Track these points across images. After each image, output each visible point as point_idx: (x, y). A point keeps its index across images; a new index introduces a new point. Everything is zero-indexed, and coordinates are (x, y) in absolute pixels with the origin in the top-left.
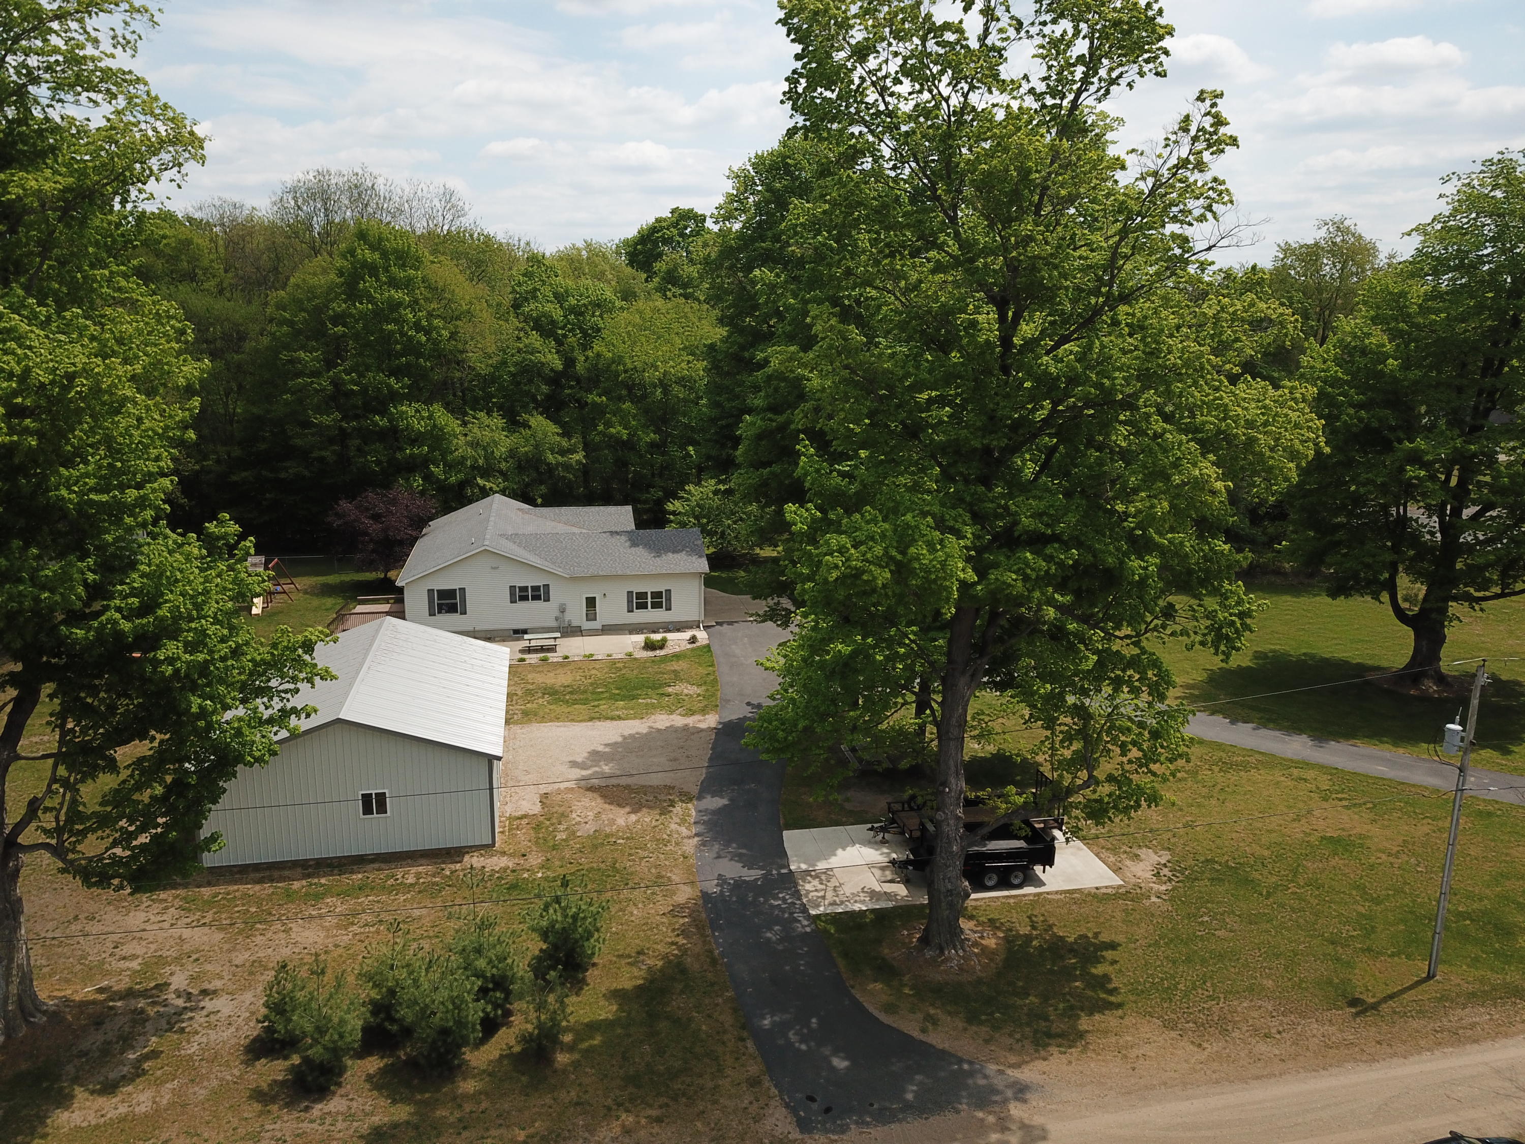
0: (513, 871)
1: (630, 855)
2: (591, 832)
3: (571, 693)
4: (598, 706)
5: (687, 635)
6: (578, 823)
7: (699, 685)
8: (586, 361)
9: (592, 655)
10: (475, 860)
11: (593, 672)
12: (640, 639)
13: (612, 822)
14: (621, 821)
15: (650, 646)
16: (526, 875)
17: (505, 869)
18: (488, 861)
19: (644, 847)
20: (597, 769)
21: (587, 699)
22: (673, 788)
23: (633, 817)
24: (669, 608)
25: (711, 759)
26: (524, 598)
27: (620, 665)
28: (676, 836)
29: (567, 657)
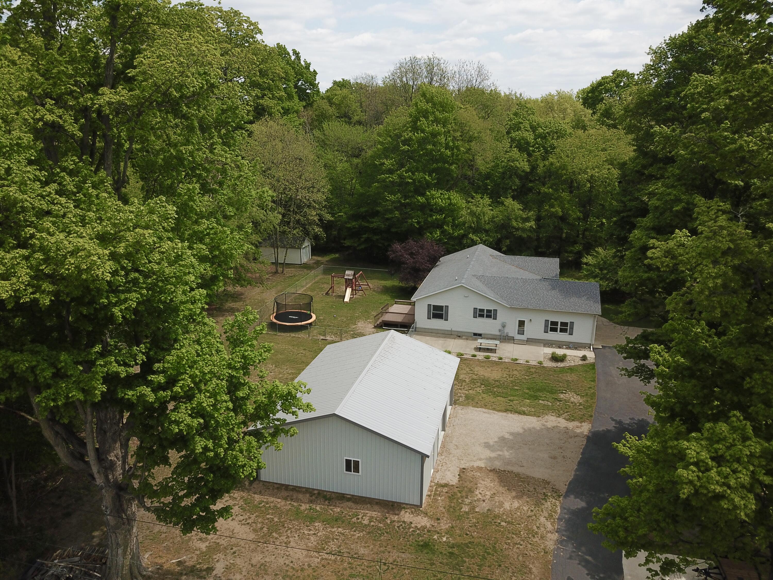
0: (429, 531)
1: (508, 538)
2: (486, 510)
3: (498, 387)
4: (512, 401)
5: (581, 353)
6: (478, 500)
7: (582, 396)
8: (544, 166)
9: (516, 360)
10: (406, 516)
11: (515, 372)
12: (549, 351)
13: (501, 504)
14: (507, 506)
15: (555, 358)
16: (435, 537)
17: (424, 528)
18: (415, 519)
19: (518, 534)
20: (500, 453)
21: (506, 393)
22: (548, 483)
23: (516, 504)
24: (571, 334)
25: (579, 463)
26: (481, 316)
27: (533, 370)
28: (542, 529)
29: (501, 359)
